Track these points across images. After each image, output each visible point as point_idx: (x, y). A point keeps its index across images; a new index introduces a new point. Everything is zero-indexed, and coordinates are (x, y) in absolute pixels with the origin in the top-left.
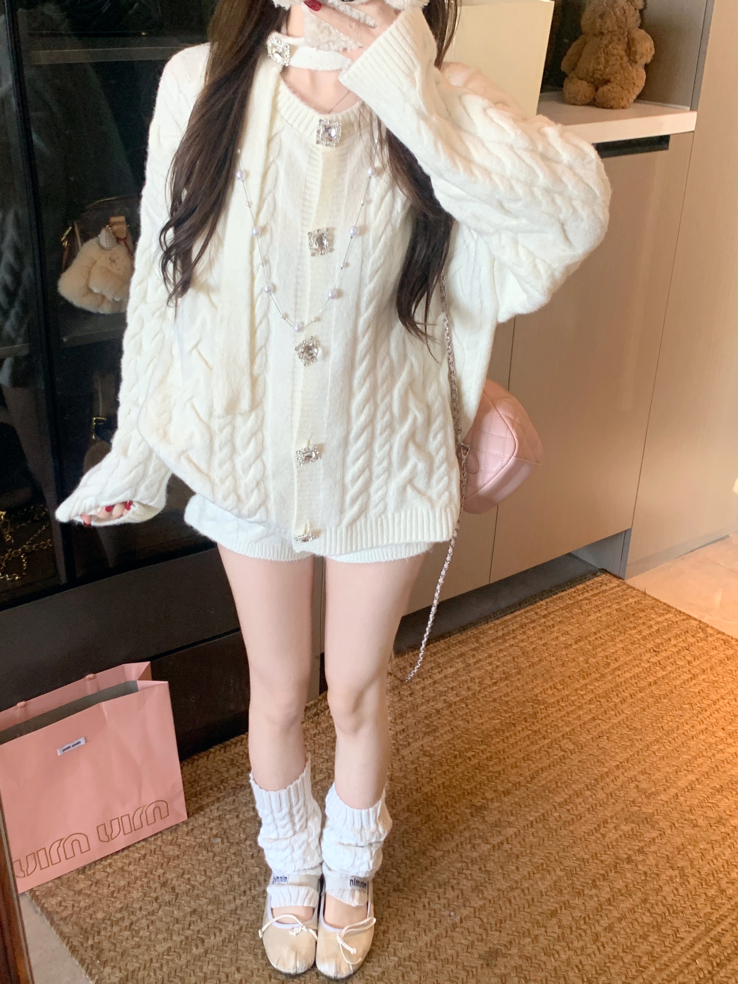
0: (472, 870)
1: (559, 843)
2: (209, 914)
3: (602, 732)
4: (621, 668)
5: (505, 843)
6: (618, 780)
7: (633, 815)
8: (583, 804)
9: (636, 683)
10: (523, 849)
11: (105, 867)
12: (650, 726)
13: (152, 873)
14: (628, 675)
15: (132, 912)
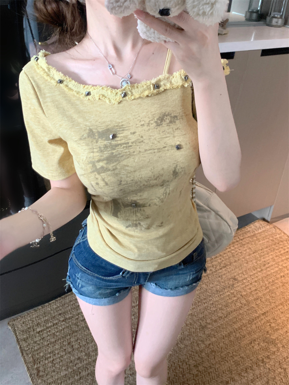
0: (195, 356)
1: (233, 348)
2: (85, 361)
3: (258, 297)
4: (270, 268)
5: (211, 345)
6: (263, 321)
7: (267, 339)
8: (246, 330)
9: (276, 275)
10: (218, 349)
11: (47, 332)
12: (279, 297)
13: (65, 338)
14: (272, 271)
15: (54, 355)
